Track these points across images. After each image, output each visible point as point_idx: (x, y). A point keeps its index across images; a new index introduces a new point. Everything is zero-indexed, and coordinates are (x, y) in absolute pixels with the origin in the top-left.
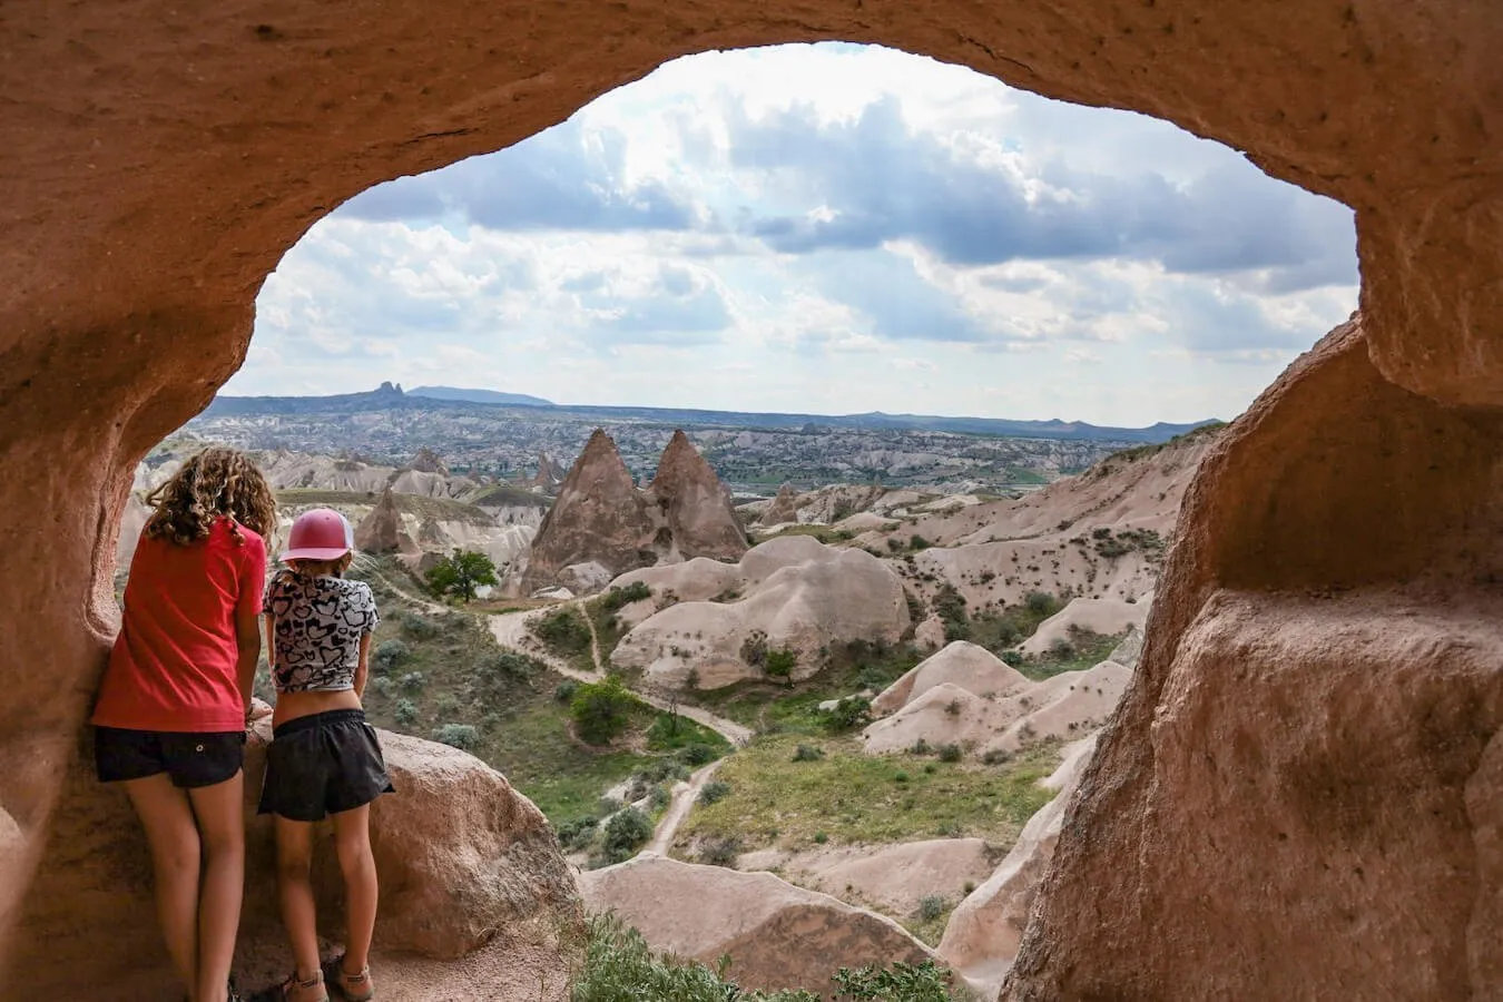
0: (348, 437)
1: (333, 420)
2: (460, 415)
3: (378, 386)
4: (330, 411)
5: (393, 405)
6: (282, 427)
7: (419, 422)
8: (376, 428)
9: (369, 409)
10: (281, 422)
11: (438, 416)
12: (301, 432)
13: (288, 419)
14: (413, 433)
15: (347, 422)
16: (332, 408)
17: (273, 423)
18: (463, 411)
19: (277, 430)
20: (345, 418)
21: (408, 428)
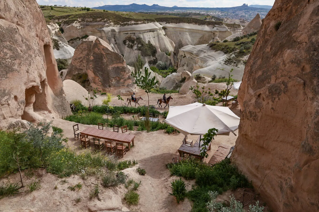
0: (235, 17)
1: (232, 13)
2: (261, 12)
3: (242, 5)
4: (231, 11)
5: (245, 9)
6: (222, 14)
7: (251, 13)
8: (241, 15)
9: (240, 10)
10: (221, 13)
11: (256, 12)
12: (225, 15)
13: (223, 13)
14: (250, 16)
15: (235, 13)
16: (232, 10)
17: (219, 13)
18: (262, 11)
19: (220, 15)
20: (235, 12)
21: (249, 15)
